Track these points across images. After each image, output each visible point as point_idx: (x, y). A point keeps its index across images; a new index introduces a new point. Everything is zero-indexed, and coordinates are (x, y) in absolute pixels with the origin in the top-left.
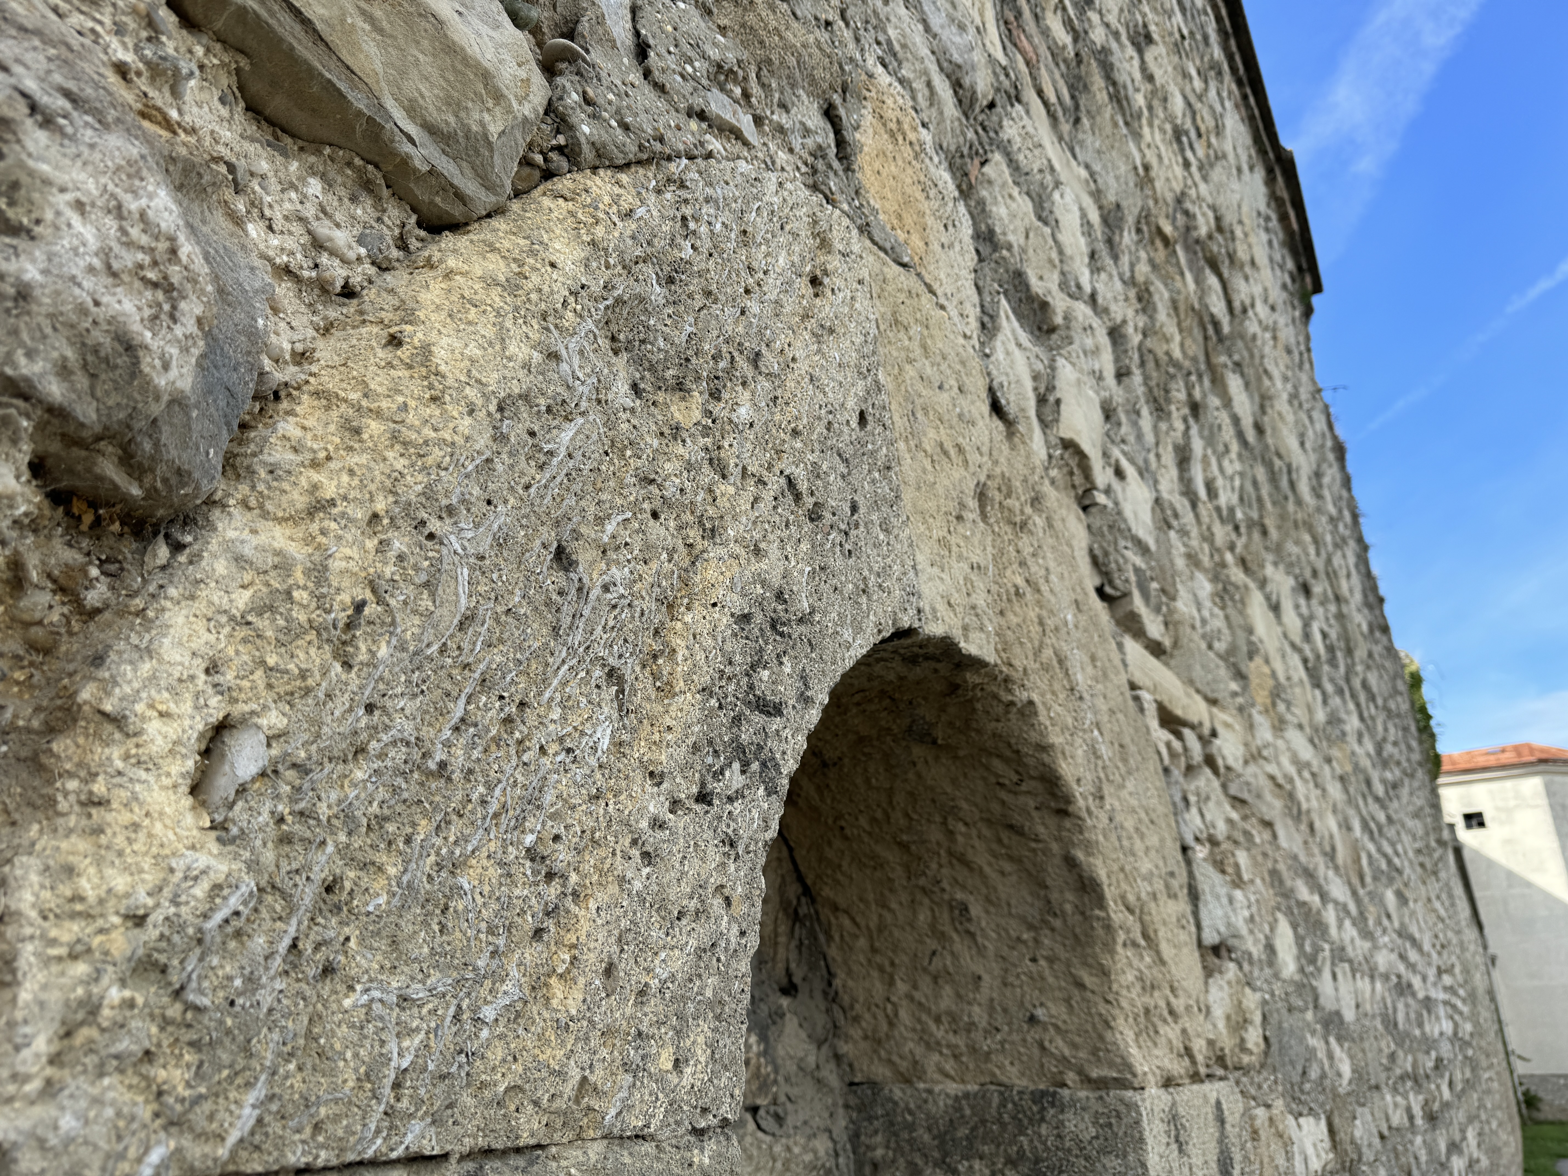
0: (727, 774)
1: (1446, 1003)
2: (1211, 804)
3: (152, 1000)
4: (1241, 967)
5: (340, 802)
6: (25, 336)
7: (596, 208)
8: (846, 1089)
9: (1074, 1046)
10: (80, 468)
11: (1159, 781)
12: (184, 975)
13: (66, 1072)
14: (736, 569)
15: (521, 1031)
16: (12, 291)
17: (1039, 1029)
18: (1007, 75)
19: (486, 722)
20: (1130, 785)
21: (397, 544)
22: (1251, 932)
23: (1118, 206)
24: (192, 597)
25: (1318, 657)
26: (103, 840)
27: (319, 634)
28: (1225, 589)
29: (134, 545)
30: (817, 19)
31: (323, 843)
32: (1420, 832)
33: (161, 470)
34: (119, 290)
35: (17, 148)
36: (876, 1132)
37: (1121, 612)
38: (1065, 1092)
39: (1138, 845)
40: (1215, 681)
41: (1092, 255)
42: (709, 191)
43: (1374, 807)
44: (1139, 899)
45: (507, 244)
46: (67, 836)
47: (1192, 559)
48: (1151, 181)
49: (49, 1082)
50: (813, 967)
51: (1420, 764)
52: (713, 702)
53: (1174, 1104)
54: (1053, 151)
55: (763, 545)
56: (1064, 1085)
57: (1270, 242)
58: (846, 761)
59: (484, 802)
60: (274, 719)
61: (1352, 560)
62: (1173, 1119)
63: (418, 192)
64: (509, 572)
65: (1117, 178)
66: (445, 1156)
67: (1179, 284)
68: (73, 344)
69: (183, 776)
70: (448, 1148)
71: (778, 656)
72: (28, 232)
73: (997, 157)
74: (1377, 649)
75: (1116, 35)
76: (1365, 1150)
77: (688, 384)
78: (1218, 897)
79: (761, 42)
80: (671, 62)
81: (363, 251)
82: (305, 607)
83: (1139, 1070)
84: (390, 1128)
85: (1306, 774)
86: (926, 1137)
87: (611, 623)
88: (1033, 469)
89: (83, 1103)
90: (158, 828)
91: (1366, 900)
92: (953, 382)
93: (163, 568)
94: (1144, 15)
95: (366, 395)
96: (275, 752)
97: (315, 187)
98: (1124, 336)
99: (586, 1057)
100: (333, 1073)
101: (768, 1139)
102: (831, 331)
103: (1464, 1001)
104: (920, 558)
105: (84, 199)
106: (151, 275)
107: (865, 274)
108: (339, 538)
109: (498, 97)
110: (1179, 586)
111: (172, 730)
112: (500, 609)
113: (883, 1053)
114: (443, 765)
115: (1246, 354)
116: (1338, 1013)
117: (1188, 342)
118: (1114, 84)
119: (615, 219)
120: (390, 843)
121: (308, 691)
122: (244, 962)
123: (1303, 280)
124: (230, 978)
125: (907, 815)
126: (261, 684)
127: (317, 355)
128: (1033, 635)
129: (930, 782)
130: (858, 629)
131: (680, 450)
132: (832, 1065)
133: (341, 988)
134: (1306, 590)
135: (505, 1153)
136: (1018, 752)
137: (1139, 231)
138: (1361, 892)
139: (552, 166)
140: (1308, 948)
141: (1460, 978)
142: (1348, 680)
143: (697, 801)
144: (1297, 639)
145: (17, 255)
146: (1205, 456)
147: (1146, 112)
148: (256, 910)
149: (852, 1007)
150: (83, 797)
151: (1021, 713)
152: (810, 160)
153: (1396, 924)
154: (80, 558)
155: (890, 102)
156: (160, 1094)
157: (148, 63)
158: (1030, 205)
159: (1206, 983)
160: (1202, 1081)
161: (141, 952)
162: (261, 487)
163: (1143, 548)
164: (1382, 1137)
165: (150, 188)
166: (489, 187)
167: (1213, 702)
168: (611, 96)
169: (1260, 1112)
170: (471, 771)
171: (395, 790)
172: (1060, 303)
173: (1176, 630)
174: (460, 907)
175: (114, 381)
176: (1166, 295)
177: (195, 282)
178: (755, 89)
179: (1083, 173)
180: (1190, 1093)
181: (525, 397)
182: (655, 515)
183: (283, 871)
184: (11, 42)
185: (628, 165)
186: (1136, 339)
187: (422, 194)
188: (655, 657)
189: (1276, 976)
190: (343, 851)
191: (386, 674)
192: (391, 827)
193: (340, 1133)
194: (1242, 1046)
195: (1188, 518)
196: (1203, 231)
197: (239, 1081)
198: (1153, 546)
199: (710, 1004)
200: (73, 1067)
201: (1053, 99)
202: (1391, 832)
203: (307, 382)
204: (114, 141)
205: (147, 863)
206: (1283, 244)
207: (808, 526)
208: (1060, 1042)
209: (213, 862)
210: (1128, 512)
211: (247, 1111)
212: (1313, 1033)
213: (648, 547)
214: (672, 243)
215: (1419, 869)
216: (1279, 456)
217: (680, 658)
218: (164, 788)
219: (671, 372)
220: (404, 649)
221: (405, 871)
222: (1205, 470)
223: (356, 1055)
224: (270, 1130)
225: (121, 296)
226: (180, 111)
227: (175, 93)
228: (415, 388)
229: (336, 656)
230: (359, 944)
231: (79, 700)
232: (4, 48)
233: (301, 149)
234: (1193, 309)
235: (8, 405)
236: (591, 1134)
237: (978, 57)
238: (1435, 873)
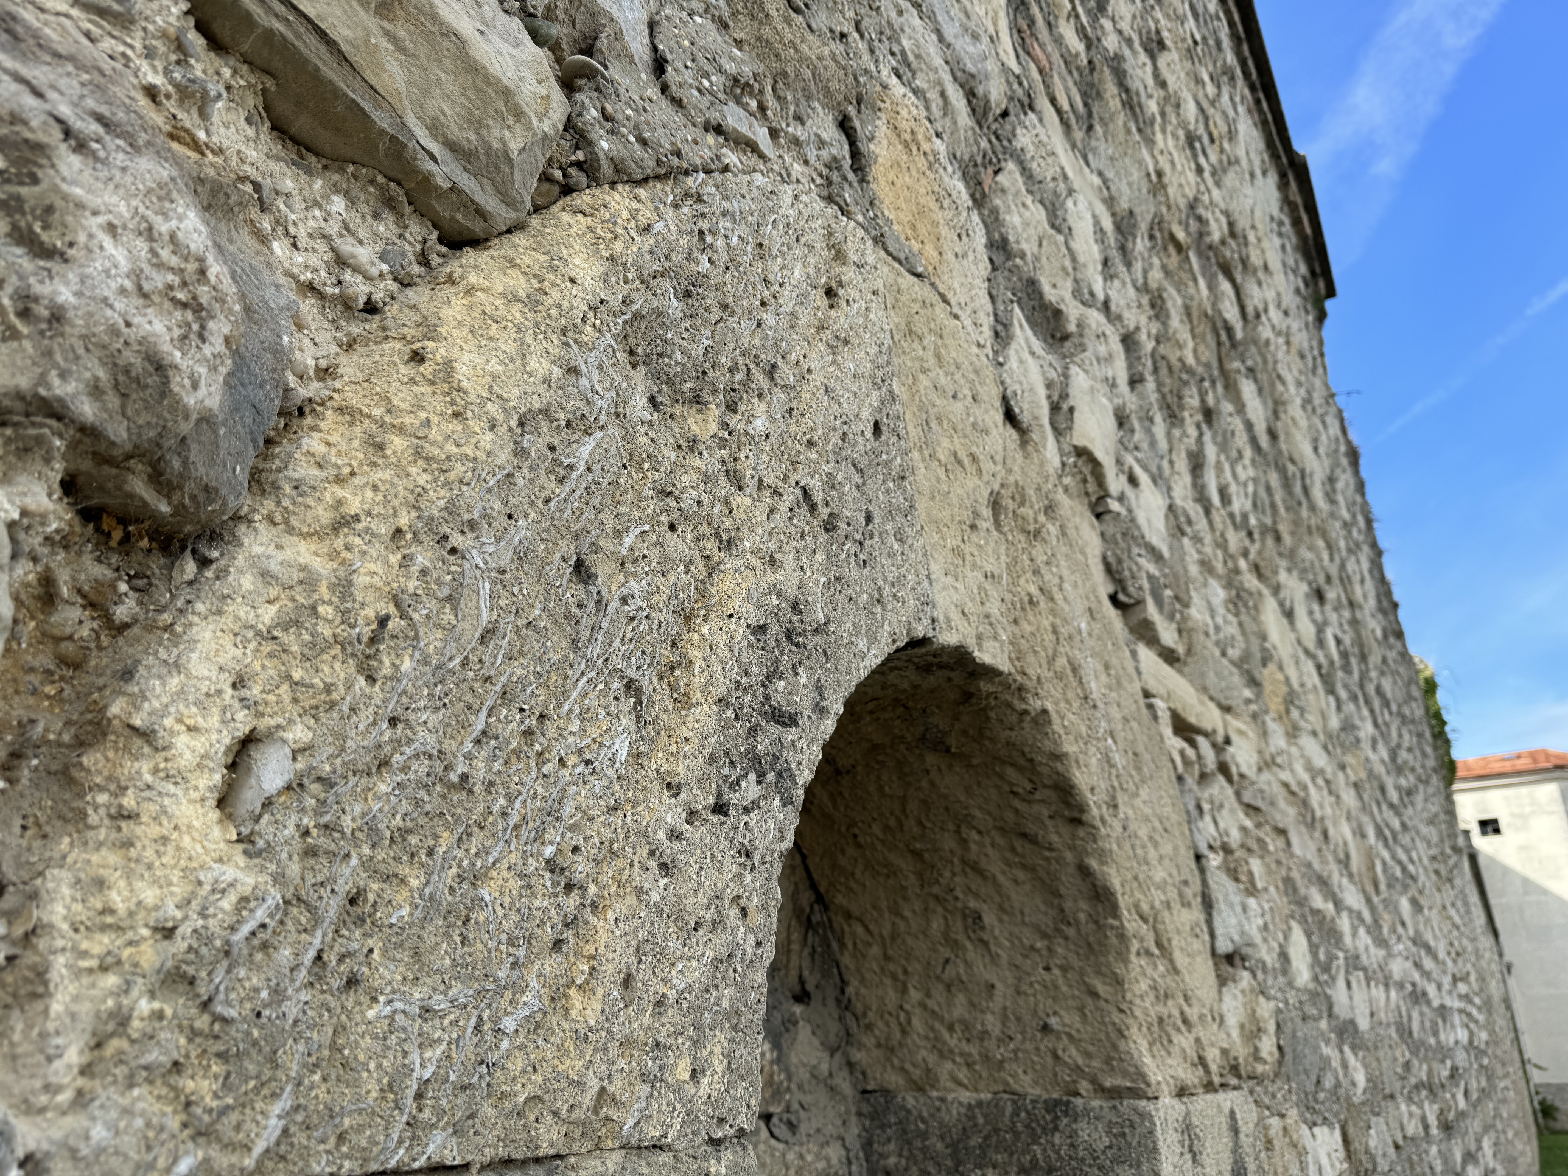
0: (743, 784)
1: (1461, 1011)
2: (1225, 812)
3: (181, 1011)
4: (1255, 976)
5: (363, 815)
6: (59, 358)
7: (615, 223)
8: (858, 1097)
9: (1088, 1055)
10: (110, 485)
11: (1173, 789)
12: (212, 987)
13: (97, 1083)
14: (753, 580)
15: (540, 1042)
16: (46, 313)
17: (1053, 1038)
18: (1020, 84)
19: (507, 734)
20: (1144, 793)
21: (420, 559)
22: (1265, 940)
23: (1131, 213)
24: (219, 612)
25: (1332, 663)
26: (133, 853)
27: (343, 648)
28: (1238, 596)
29: (162, 561)
30: (831, 31)
31: (348, 856)
32: (1435, 839)
33: (190, 487)
34: (149, 311)
35: (51, 172)
36: (889, 1140)
37: (1134, 620)
38: (1079, 1102)
39: (1152, 854)
40: (1229, 688)
41: (1106, 262)
42: (725, 204)
43: (1388, 814)
44: (1152, 907)
45: (527, 260)
46: (97, 849)
47: (1206, 565)
48: (1164, 187)
49: (80, 1093)
50: (826, 975)
51: (1435, 770)
52: (730, 713)
53: (1188, 1114)
54: (1066, 159)
55: (778, 556)
56: (1077, 1094)
57: (1283, 247)
58: (859, 768)
59: (504, 814)
60: (299, 733)
61: (1365, 565)
62: (1187, 1129)
63: (439, 209)
64: (529, 586)
65: (1130, 185)
66: (466, 1166)
67: (1192, 290)
68: (104, 364)
69: (210, 789)
70: (469, 1158)
71: (794, 667)
72: (62, 254)
73: (1011, 166)
74: (1392, 655)
75: (1129, 41)
76: (1379, 1160)
77: (706, 397)
78: (1231, 906)
79: (777, 55)
80: (688, 76)
81: (385, 267)
82: (330, 622)
83: (1153, 1079)
84: (412, 1139)
85: (1320, 781)
86: (939, 1146)
87: (629, 635)
88: (1047, 478)
89: (113, 1114)
90: (186, 841)
91: (1381, 907)
92: (967, 392)
93: (191, 583)
94: (1157, 22)
95: (389, 411)
96: (299, 766)
97: (338, 204)
98: (1137, 343)
99: (604, 1068)
100: (356, 1084)
101: (781, 1146)
102: (846, 342)
103: (1479, 1009)
104: (934, 567)
105: (116, 222)
106: (181, 296)
107: (879, 284)
108: (364, 553)
109: (519, 114)
110: (1193, 593)
111: (200, 744)
112: (520, 622)
113: (896, 1062)
114: (464, 777)
115: (1259, 359)
116: (1352, 1022)
117: (1201, 348)
118: (1127, 91)
119: (634, 234)
120: (412, 855)
121: (332, 705)
122: (271, 974)
123: (1316, 284)
124: (256, 990)
125: (920, 823)
126: (287, 698)
127: (340, 371)
128: (1047, 643)
129: (943, 791)
130: (873, 639)
131: (698, 463)
132: (845, 1073)
133: (365, 999)
134: (1319, 596)
135: (524, 1163)
136: (1031, 761)
137: (1152, 237)
138: (1376, 899)
139: (572, 182)
140: (1322, 957)
141: (1475, 986)
142: (1362, 686)
143: (714, 811)
144: (1311, 645)
145: (51, 278)
146: (1218, 462)
147: (1158, 119)
148: (282, 922)
149: (865, 1015)
150: (113, 811)
151: (1035, 721)
152: (825, 172)
153: (1411, 932)
154: (109, 574)
155: (904, 112)
156: (188, 1104)
157: (177, 86)
158: (1043, 213)
159: (1220, 992)
160: (1216, 1091)
161: (169, 964)
162: (286, 503)
163: (1156, 556)
164: (1397, 1147)
165: (180, 210)
166: (509, 202)
167: (1227, 709)
168: (629, 112)
169: (1275, 1122)
170: (492, 784)
171: (418, 803)
172: (1073, 311)
173: (1190, 638)
174: (481, 919)
175: (145, 401)
176: (1179, 301)
177: (224, 301)
178: (771, 102)
179: (1096, 180)
180: (1203, 1103)
181: (545, 412)
182: (672, 527)
183: (308, 883)
184: (45, 68)
185: (646, 180)
186: (1149, 346)
187: (443, 211)
188: (672, 669)
189: (1290, 984)
190: (367, 864)
191: (410, 688)
192: (413, 840)
193: (364, 1143)
194: (1256, 1056)
195: (1202, 524)
196: (1216, 236)
197: (265, 1091)
198: (1166, 553)
199: (727, 1015)
200: (104, 1078)
201: (1066, 107)
202: (1405, 839)
203: (331, 398)
204: (145, 164)
205: (175, 876)
206: (1296, 249)
207: (823, 537)
208: (1073, 1051)
209: (240, 875)
210: (1141, 519)
211: (273, 1121)
212: (1328, 1042)
213: (665, 559)
214: (690, 257)
215: (1433, 877)
216: (1292, 461)
217: (697, 669)
218: (192, 801)
219: (688, 385)
220: (427, 663)
221: (428, 883)
222: (1218, 477)
223: (379, 1066)
224: (295, 1140)
225: (151, 317)
226: (207, 132)
227: (204, 114)
228: (437, 404)
229: (360, 670)
230: (383, 956)
231: (109, 714)
232: (39, 74)
233: (325, 167)
234: (1206, 315)
235: (42, 425)
236: (609, 1143)
237: (991, 66)
238: (1450, 880)
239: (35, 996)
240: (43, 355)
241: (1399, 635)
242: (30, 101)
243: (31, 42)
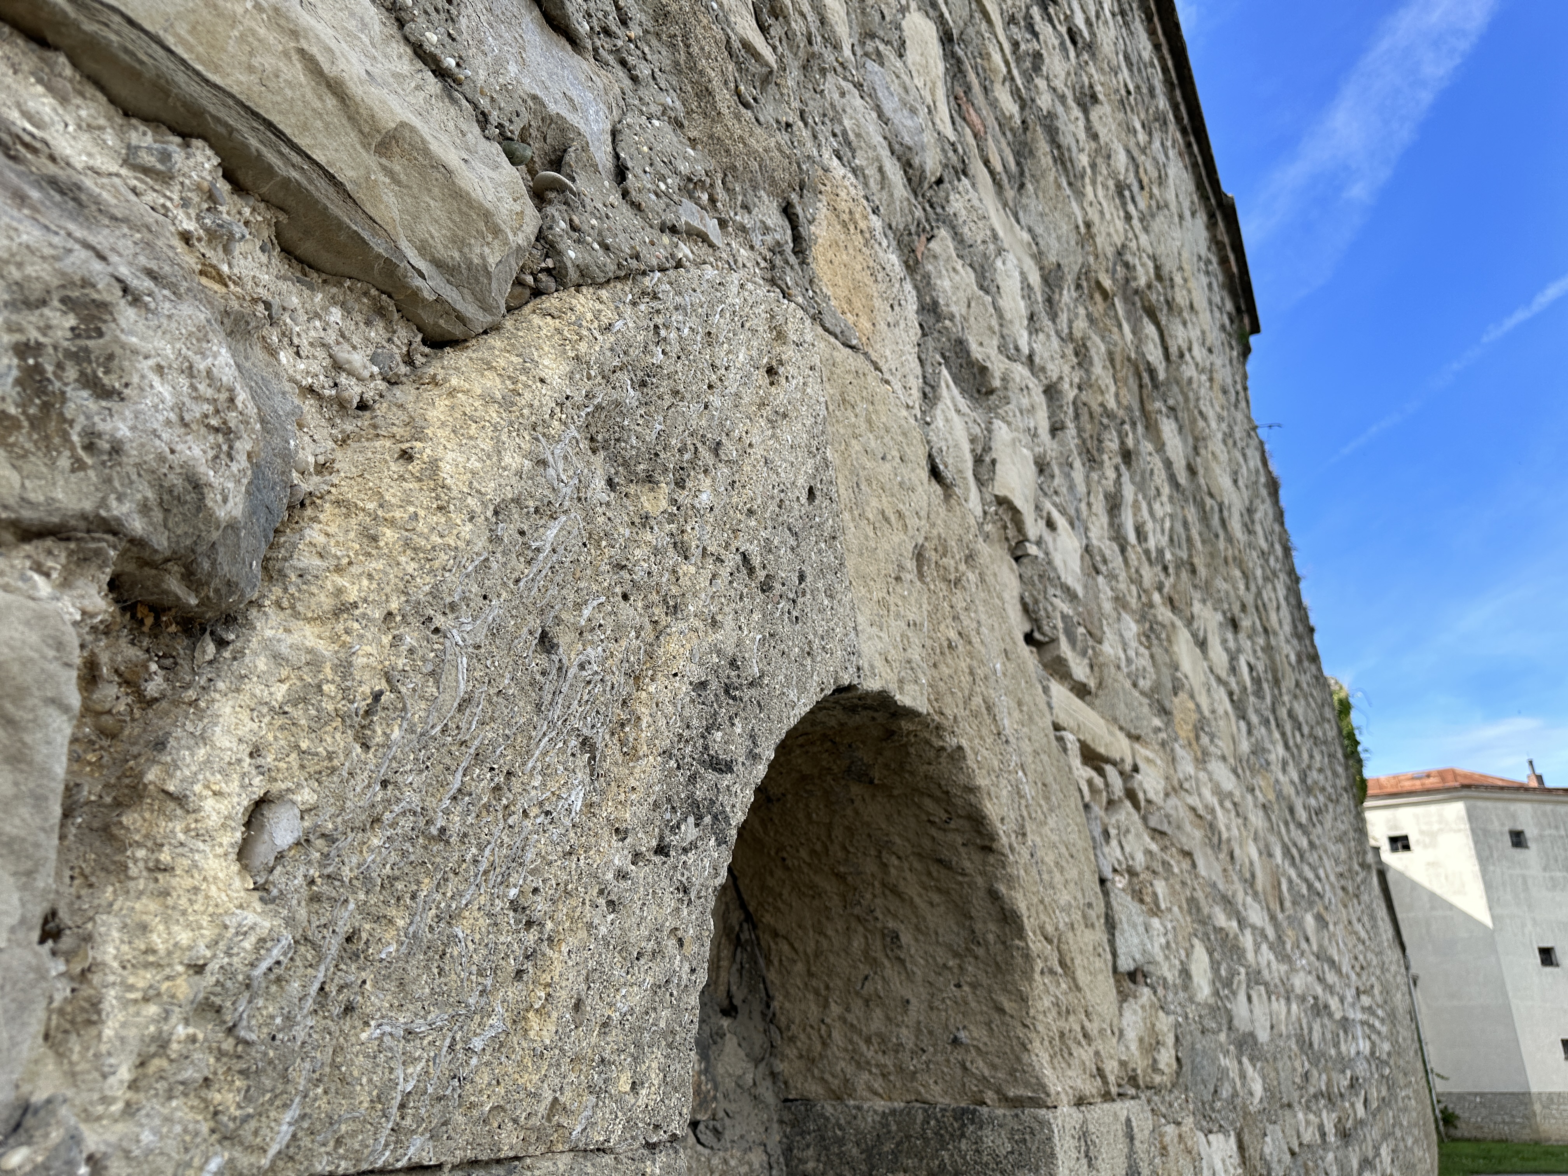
0: (683, 827)
1: (1363, 1023)
2: (1130, 837)
3: (210, 1036)
4: (1155, 993)
5: (359, 866)
6: (117, 484)
7: (580, 326)
8: (780, 1105)
9: (994, 1067)
10: (149, 583)
11: (1080, 817)
12: (237, 1014)
13: (142, 1096)
14: (696, 641)
15: (503, 1059)
16: (107, 446)
17: (962, 1051)
18: (955, 151)
19: (479, 791)
20: (1052, 822)
21: (408, 639)
22: (1167, 958)
23: (1059, 265)
24: (238, 690)
25: (1245, 689)
26: (170, 901)
27: (343, 721)
28: (1151, 628)
29: (186, 642)
30: (778, 122)
31: (346, 901)
32: (1343, 856)
33: (216, 583)
34: (189, 438)
35: (113, 325)
36: (808, 1146)
37: (1048, 657)
38: (984, 1110)
39: (1058, 878)
40: (1137, 718)
41: (1031, 317)
42: (678, 299)
43: (1296, 833)
44: (1057, 929)
45: (502, 363)
46: (138, 898)
47: (1120, 601)
48: (1092, 237)
49: (128, 1104)
50: (752, 990)
51: (1346, 790)
52: (673, 764)
53: (1085, 1121)
54: (998, 219)
55: (719, 618)
56: (983, 1103)
57: (1210, 285)
58: (789, 797)
59: (476, 861)
60: (306, 796)
61: (1282, 592)
62: (1084, 1135)
63: (425, 317)
64: (501, 658)
65: (1059, 238)
66: (440, 1166)
67: (1116, 337)
68: (152, 486)
69: (232, 845)
70: (443, 1159)
71: (731, 718)
72: (119, 394)
73: (943, 232)
74: (1305, 679)
75: (1062, 98)
76: (1274, 1165)
77: (657, 477)
78: (1134, 926)
79: (727, 151)
80: (646, 182)
81: (376, 369)
82: (332, 698)
83: (1052, 1090)
84: (396, 1143)
85: (1228, 804)
86: (855, 1151)
87: (586, 697)
88: (968, 530)
89: (157, 1122)
90: (213, 891)
91: (1285, 924)
92: (896, 454)
93: (210, 662)
94: (1090, 77)
95: (381, 506)
96: (306, 824)
97: (336, 315)
98: (1059, 392)
99: (557, 1081)
100: (351, 1096)
101: (707, 1152)
102: (785, 416)
103: (1382, 1021)
104: (860, 619)
105: (163, 363)
106: (214, 422)
107: (816, 360)
108: (361, 636)
109: (496, 231)
110: (1105, 628)
111: (224, 806)
112: (492, 691)
113: (816, 1071)
114: (443, 830)
115: (1180, 398)
116: (1252, 1035)
117: (1123, 392)
118: (1059, 147)
119: (596, 333)
120: (398, 899)
121: (333, 770)
122: (284, 1003)
123: (1241, 320)
124: (272, 1017)
125: (844, 848)
126: (295, 765)
127: (337, 466)
128: (964, 684)
129: (866, 818)
130: (803, 689)
131: (649, 537)
132: (768, 1083)
133: (359, 1024)
134: (1234, 624)
135: (487, 1164)
136: (947, 793)
137: (1078, 287)
138: (1280, 916)
139: (542, 286)
140: (1223, 973)
141: (1379, 999)
142: (1274, 711)
143: (656, 853)
144: (1223, 675)
145: (111, 416)
146: (1136, 501)
147: (1089, 170)
148: (292, 959)
149: (788, 1028)
150: (151, 864)
151: (951, 757)
152: (769, 255)
153: (1315, 948)
154: (144, 656)
155: (843, 194)
156: (216, 1113)
157: (207, 230)
158: (972, 275)
159: (1120, 1008)
160: (1113, 1100)
161: (201, 996)
162: (292, 590)
163: (1071, 595)
164: (1293, 1153)
165: (215, 348)
166: (486, 308)
167: (1135, 738)
168: (594, 222)
169: (1170, 1129)
170: (465, 835)
171: (404, 854)
172: (997, 365)
173: (1101, 672)
174: (456, 953)
175: (184, 514)
176: (1103, 348)
177: (248, 423)
178: (721, 194)
179: (1026, 236)
180: (1100, 1112)
181: (516, 501)
182: (625, 597)
183: (314, 925)
184: (106, 231)
185: (608, 282)
186: (1070, 394)
187: (428, 318)
188: (623, 725)
189: (1191, 1000)
190: (362, 908)
191: (399, 754)
192: (400, 886)
193: (357, 1146)
194: (1154, 1067)
195: (1117, 562)
196: (1142, 282)
197: (278, 1102)
198: (1080, 592)
199: (664, 1034)
200: (147, 1091)
201: (999, 168)
202: (1313, 858)
203: (329, 492)
204: (186, 309)
205: (205, 921)
206: (1223, 286)
207: (760, 597)
208: (981, 1064)
209: (259, 920)
210: (1058, 562)
211: (284, 1128)
212: (1226, 1053)
213: (619, 627)
214: (646, 350)
215: (1340, 893)
216: (1211, 495)
217: (644, 725)
218: (216, 856)
219: (642, 467)
220: (413, 732)
221: (412, 922)
222: (1135, 515)
223: (370, 1081)
224: (302, 1144)
225: (191, 443)
226: (230, 266)
227: (227, 250)
228: (425, 499)
229: (356, 738)
230: (374, 986)
231: (146, 781)
232: (102, 238)
233: (325, 281)
234: (1129, 359)
235: (100, 540)
236: (560, 1147)
237: (928, 137)
238: (1357, 896)
239: (90, 1023)
240: (104, 482)
241: (1315, 658)
242: (97, 266)
243: (94, 208)
